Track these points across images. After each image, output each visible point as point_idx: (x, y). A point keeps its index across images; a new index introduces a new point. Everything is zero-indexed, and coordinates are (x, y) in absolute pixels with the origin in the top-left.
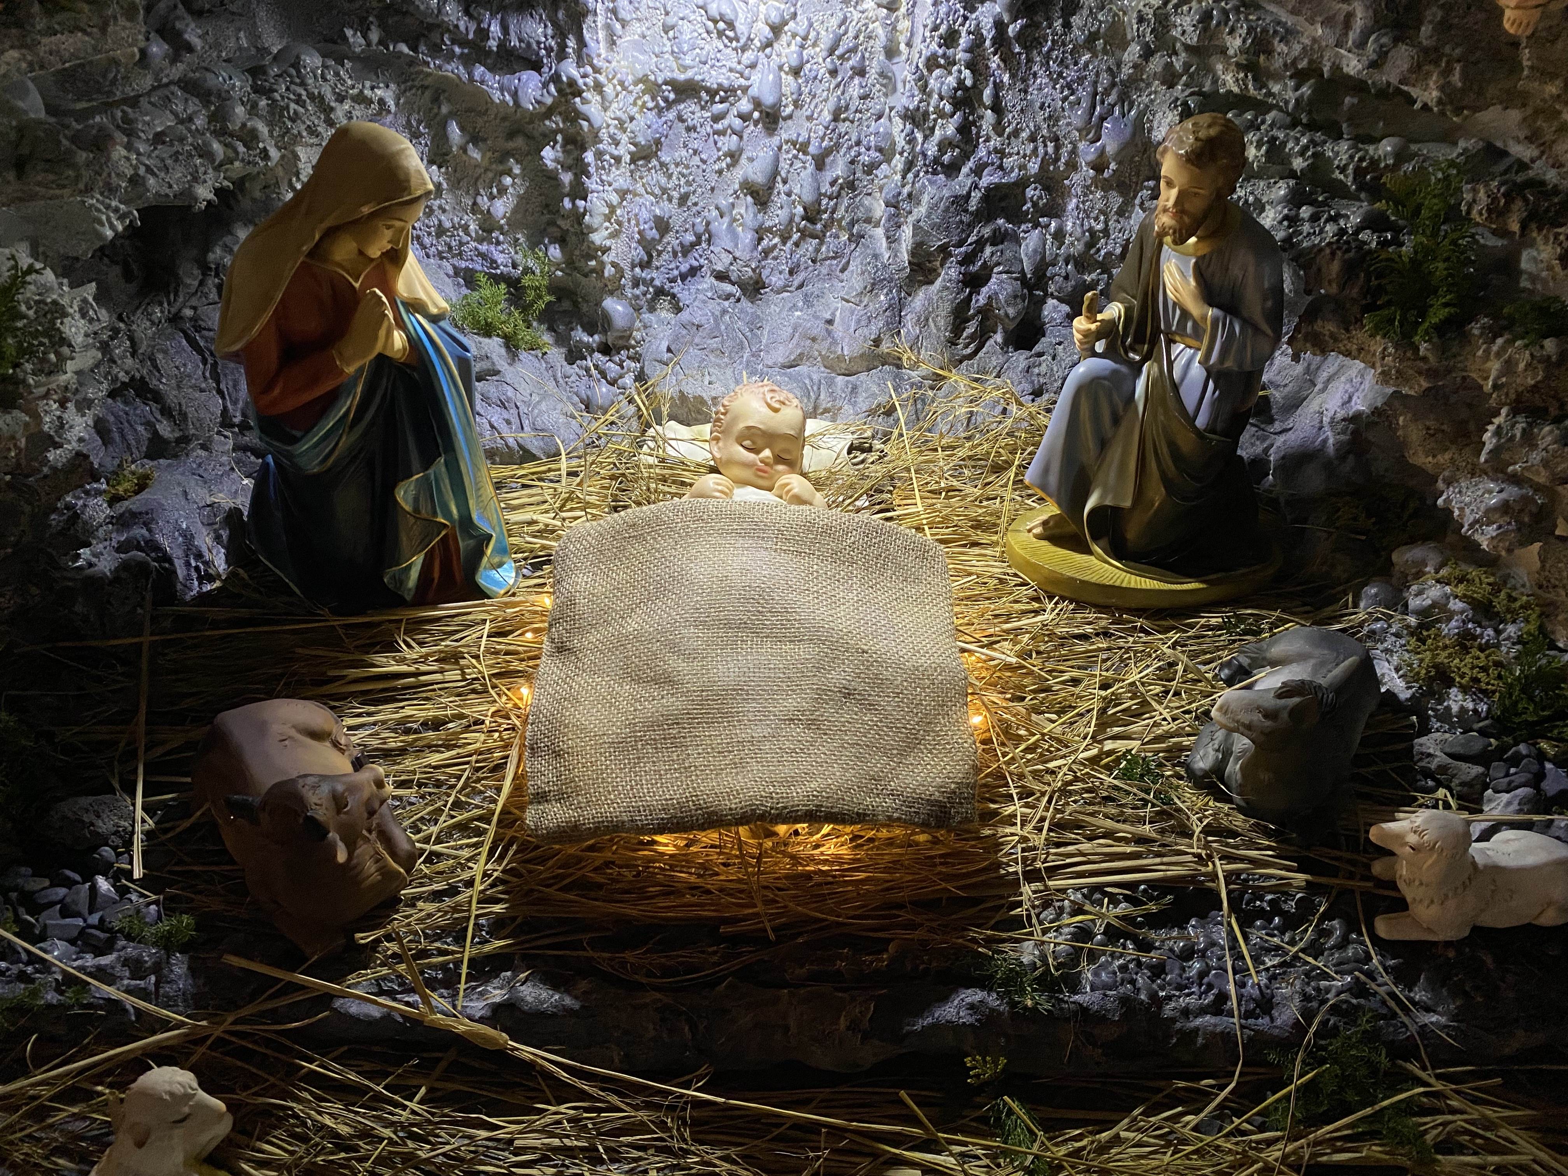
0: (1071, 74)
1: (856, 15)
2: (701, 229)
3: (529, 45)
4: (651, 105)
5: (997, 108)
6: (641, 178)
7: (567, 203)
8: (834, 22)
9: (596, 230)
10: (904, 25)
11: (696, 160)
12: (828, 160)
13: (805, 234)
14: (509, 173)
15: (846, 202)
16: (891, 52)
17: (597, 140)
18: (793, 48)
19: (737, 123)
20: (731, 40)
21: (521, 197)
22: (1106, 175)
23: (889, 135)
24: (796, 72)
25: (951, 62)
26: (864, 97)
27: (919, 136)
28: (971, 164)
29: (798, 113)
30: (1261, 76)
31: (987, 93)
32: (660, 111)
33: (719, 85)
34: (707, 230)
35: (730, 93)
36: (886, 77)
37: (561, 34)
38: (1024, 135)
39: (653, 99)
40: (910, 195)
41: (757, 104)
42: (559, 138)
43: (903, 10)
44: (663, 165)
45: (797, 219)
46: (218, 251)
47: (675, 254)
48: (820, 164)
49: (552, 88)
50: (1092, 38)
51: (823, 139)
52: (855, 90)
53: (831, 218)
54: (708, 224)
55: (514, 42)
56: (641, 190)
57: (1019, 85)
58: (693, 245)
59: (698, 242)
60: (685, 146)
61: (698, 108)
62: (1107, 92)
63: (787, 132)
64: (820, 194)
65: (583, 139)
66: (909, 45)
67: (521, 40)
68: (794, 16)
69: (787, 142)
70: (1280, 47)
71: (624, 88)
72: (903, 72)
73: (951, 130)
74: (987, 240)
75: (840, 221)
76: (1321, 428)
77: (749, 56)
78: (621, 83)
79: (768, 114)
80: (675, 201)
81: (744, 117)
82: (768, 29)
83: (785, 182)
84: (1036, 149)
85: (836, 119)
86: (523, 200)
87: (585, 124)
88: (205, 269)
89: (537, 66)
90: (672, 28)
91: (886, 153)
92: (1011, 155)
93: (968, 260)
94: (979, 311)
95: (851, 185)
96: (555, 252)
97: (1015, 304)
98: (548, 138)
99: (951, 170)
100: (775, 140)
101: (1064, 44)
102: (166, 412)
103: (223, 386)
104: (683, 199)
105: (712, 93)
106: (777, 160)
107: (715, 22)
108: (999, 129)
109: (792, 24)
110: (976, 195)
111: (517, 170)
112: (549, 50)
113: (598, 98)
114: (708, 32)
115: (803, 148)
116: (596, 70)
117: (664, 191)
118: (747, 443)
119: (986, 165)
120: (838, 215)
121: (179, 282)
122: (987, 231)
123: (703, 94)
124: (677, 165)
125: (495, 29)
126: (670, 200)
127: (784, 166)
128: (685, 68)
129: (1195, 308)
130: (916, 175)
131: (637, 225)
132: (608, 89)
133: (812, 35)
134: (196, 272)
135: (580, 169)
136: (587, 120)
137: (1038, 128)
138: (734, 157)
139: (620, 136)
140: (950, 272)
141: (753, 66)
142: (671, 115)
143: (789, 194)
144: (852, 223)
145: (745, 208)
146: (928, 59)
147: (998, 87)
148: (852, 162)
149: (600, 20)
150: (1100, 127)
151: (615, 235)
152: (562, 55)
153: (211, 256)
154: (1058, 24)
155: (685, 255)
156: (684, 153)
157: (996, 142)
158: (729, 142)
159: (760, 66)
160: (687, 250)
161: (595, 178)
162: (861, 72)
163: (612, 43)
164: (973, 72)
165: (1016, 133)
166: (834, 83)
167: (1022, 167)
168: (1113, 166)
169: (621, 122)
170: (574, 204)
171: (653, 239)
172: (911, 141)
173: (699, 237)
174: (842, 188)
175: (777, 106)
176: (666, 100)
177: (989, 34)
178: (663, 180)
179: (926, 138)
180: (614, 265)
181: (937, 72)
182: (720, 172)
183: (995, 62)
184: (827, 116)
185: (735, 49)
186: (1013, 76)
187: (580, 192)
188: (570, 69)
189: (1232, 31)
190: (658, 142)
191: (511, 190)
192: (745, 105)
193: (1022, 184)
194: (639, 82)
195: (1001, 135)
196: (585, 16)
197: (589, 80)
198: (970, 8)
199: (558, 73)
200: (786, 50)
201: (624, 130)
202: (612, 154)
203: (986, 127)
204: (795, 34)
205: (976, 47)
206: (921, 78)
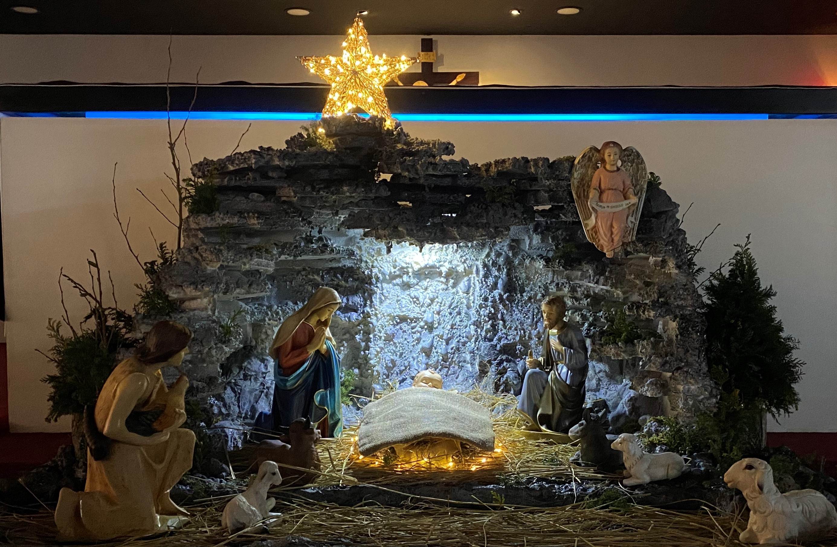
0: (525, 309)
1: (457, 297)
2: (407, 364)
3: (355, 304)
4: (392, 323)
5: (503, 319)
6: (387, 347)
7: (362, 353)
8: (450, 299)
9: (372, 360)
10: (472, 298)
11: (406, 342)
12: (450, 342)
13: (443, 367)
14: (343, 346)
15: (457, 355)
16: (469, 307)
17: (374, 331)
18: (438, 306)
19: (420, 329)
20: (418, 304)
21: (345, 354)
22: (541, 339)
23: (469, 332)
24: (438, 313)
25: (487, 306)
26: (461, 321)
27: (479, 331)
28: (496, 337)
29: (439, 327)
30: (577, 299)
31: (499, 316)
32: (394, 325)
33: (414, 317)
34: (409, 365)
35: (417, 320)
36: (467, 314)
37: (365, 301)
38: (513, 329)
39: (393, 322)
40: (477, 349)
41: (426, 323)
42: (362, 332)
43: (471, 293)
44: (395, 343)
45: (440, 361)
46: (246, 363)
47: (397, 375)
48: (447, 344)
49: (361, 315)
50: (530, 298)
51: (448, 334)
52: (458, 319)
53: (452, 360)
54: (409, 362)
55: (350, 303)
56: (386, 350)
57: (510, 314)
60: (402, 337)
61: (406, 325)
62: (537, 314)
63: (436, 332)
64: (447, 353)
65: (370, 331)
66: (473, 302)
67: (352, 303)
68: (437, 297)
69: (436, 335)
70: (579, 289)
71: (384, 317)
72: (473, 311)
73: (489, 326)
74: (504, 360)
75: (455, 361)
76: (624, 408)
77: (423, 309)
78: (383, 314)
79: (430, 327)
80: (398, 356)
81: (422, 328)
82: (429, 301)
83: (435, 349)
84: (517, 333)
85: (452, 328)
86: (346, 356)
87: (371, 325)
88: (241, 368)
89: (356, 311)
90: (399, 300)
91: (469, 338)
92: (510, 335)
93: (498, 365)
94: (504, 383)
95: (458, 349)
96: (356, 371)
97: (516, 380)
98: (358, 332)
99: (491, 340)
100: (432, 335)
101: (522, 301)
104: (401, 354)
105: (411, 320)
106: (433, 341)
107: (413, 299)
108: (505, 326)
109: (437, 300)
110: (499, 346)
111: (346, 345)
112: (361, 305)
113: (376, 318)
114: (411, 302)
115: (441, 337)
116: (376, 310)
117: (394, 351)
118: (424, 381)
119: (502, 338)
120: (454, 360)
121: (231, 372)
122: (504, 357)
123: (409, 320)
124: (399, 344)
126: (396, 356)
127: (435, 344)
128: (403, 312)
129: (559, 347)
130: (479, 342)
131: (385, 361)
132: (379, 316)
133: (443, 302)
135: (368, 340)
136: (372, 324)
137: (517, 326)
138: (419, 340)
139: (381, 330)
140: (493, 370)
141: (424, 312)
142: (398, 327)
143: (437, 352)
144: (459, 362)
145: (422, 358)
146: (479, 306)
147: (503, 314)
148: (458, 342)
149: (378, 296)
150: (536, 325)
151: (378, 362)
152: (365, 305)
153: (244, 365)
154: (519, 295)
155: (400, 374)
156: (402, 340)
157: (504, 331)
158: (416, 336)
159: (427, 312)
160: (401, 372)
161: (372, 343)
162: (459, 313)
163: (381, 302)
164: (494, 309)
165: (510, 328)
166: (451, 317)
167: (514, 339)
168: (543, 336)
169: (382, 326)
170: (364, 352)
171: (390, 367)
172: (476, 331)
173: (406, 367)
174: (455, 351)
175: (432, 323)
176: (396, 322)
177: (497, 298)
178: (394, 349)
179: (481, 331)
180: (377, 371)
181: (483, 309)
182: (413, 346)
183: (501, 307)
184: (449, 327)
185: (419, 307)
186: (507, 311)
187: (367, 348)
188: (368, 309)
189: (565, 287)
190: (394, 336)
191: (342, 352)
192: (422, 324)
193: (514, 344)
194: (388, 315)
195: (506, 328)
196: (373, 294)
197: (373, 313)
198: (491, 291)
199: (364, 311)
200: (435, 307)
201: (383, 329)
202: (379, 336)
203: (501, 327)
204: (438, 302)
205: (494, 301)
206: (478, 311)
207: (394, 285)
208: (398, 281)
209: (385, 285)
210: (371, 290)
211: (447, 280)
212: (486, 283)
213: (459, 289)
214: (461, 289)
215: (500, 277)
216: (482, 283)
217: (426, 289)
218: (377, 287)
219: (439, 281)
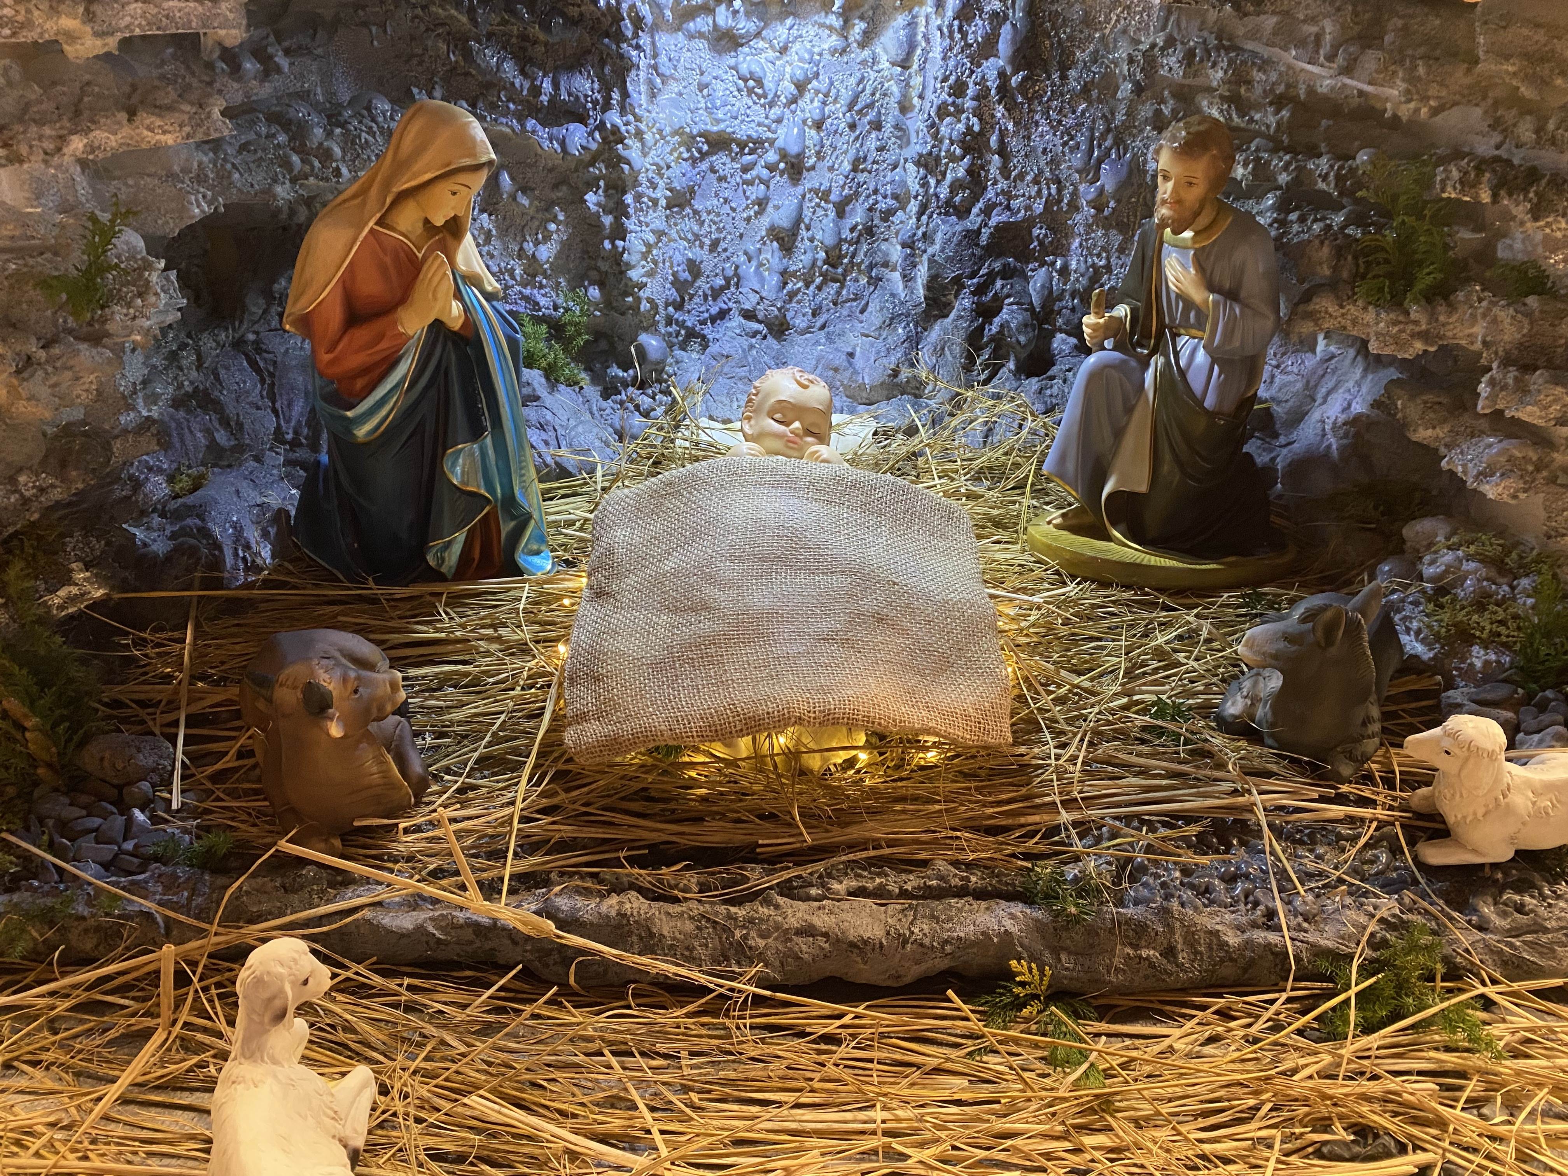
0: (1069, 121)
1: (873, 75)
2: (730, 273)
3: (577, 98)
4: (686, 155)
5: (1003, 152)
6: (676, 225)
7: (607, 245)
8: (853, 81)
9: (634, 267)
10: (917, 81)
11: (726, 209)
12: (848, 209)
13: (827, 279)
14: (554, 219)
15: (865, 247)
16: (904, 108)
17: (636, 183)
18: (816, 104)
19: (765, 172)
21: (562, 242)
22: (1106, 213)
23: (903, 183)
24: (819, 125)
25: (960, 110)
26: (881, 149)
27: (932, 182)
28: (980, 204)
29: (820, 165)
30: (1243, 106)
31: (994, 140)
32: (694, 161)
33: (749, 136)
34: (736, 274)
35: (758, 143)
36: (900, 130)
37: (607, 91)
38: (1028, 178)
39: (689, 150)
40: (924, 234)
41: (784, 155)
42: (602, 183)
43: (915, 67)
44: (696, 212)
45: (819, 263)
46: (283, 283)
47: (705, 296)
48: (841, 213)
49: (597, 135)
50: (1088, 88)
51: (843, 187)
52: (872, 143)
53: (851, 262)
54: (737, 267)
55: (564, 96)
56: (674, 235)
57: (1022, 132)
58: (723, 289)
59: (727, 286)
60: (717, 195)
61: (728, 160)
62: (1103, 137)
63: (810, 181)
64: (841, 240)
65: (624, 181)
66: (921, 97)
67: (570, 95)
68: (817, 75)
69: (810, 190)
70: (1259, 77)
71: (663, 138)
72: (917, 123)
73: (961, 173)
74: (998, 273)
75: (859, 265)
76: (1324, 435)
77: (775, 112)
78: (660, 131)
79: (793, 165)
80: (706, 248)
81: (771, 168)
82: (793, 87)
83: (808, 229)
84: (1039, 192)
85: (855, 169)
86: (565, 248)
87: (626, 168)
88: (269, 298)
89: (582, 119)
90: (707, 86)
91: (901, 199)
92: (1017, 197)
93: (980, 290)
94: (992, 339)
95: (870, 231)
96: (594, 292)
97: (1026, 333)
98: (592, 184)
99: (963, 212)
100: (800, 190)
101: (1062, 95)
102: (225, 422)
103: (278, 405)
104: (715, 244)
105: (742, 145)
106: (801, 208)
107: (746, 81)
108: (1005, 171)
109: (815, 83)
110: (985, 233)
111: (561, 217)
112: (595, 102)
113: (639, 145)
114: (739, 90)
115: (825, 196)
116: (638, 119)
117: (697, 237)
118: (778, 416)
119: (995, 205)
120: (857, 260)
121: (244, 309)
122: (997, 265)
123: (734, 146)
124: (709, 213)
125: (547, 85)
126: (702, 247)
127: (807, 213)
128: (718, 121)
129: (1198, 295)
130: (930, 217)
131: (671, 267)
132: (648, 137)
133: (833, 92)
134: (261, 301)
135: (620, 211)
136: (628, 163)
137: (1041, 172)
138: (762, 204)
139: (657, 179)
140: (964, 302)
141: (779, 121)
142: (704, 166)
143: (812, 240)
144: (871, 267)
145: (771, 254)
146: (939, 108)
147: (1003, 134)
148: (870, 209)
149: (642, 76)
150: (1099, 168)
151: (651, 274)
152: (607, 106)
153: (276, 287)
154: (1056, 76)
155: (715, 299)
156: (715, 202)
157: (1003, 184)
158: (757, 191)
159: (785, 121)
160: (717, 293)
161: (633, 219)
162: (877, 126)
163: (653, 95)
164: (980, 120)
165: (1021, 176)
166: (853, 136)
167: (1028, 208)
168: (1112, 204)
169: (659, 168)
170: (613, 244)
171: (686, 281)
172: (925, 185)
173: (728, 280)
174: (860, 235)
175: (800, 156)
176: (700, 151)
177: (993, 84)
178: (696, 228)
179: (938, 182)
180: (650, 300)
181: (948, 120)
182: (748, 220)
183: (1000, 111)
184: (847, 166)
185: (763, 106)
186: (1016, 124)
187: (620, 233)
188: (614, 117)
189: (1214, 65)
190: (692, 191)
191: (555, 236)
192: (772, 156)
193: (1030, 223)
194: (675, 133)
195: (1007, 178)
196: (629, 70)
197: (631, 128)
198: (976, 62)
199: (603, 123)
200: (810, 106)
201: (661, 176)
202: (650, 199)
203: (994, 170)
204: (817, 92)
205: (982, 96)
206: (933, 125)
207: (691, 37)
208: (702, 23)
209: (663, 39)
210: (621, 57)
211: (846, 22)
212: (964, 36)
213: (878, 50)
214: (885, 50)
215: (1006, 18)
216: (951, 36)
217: (784, 50)
218: (638, 47)
219: (822, 25)
